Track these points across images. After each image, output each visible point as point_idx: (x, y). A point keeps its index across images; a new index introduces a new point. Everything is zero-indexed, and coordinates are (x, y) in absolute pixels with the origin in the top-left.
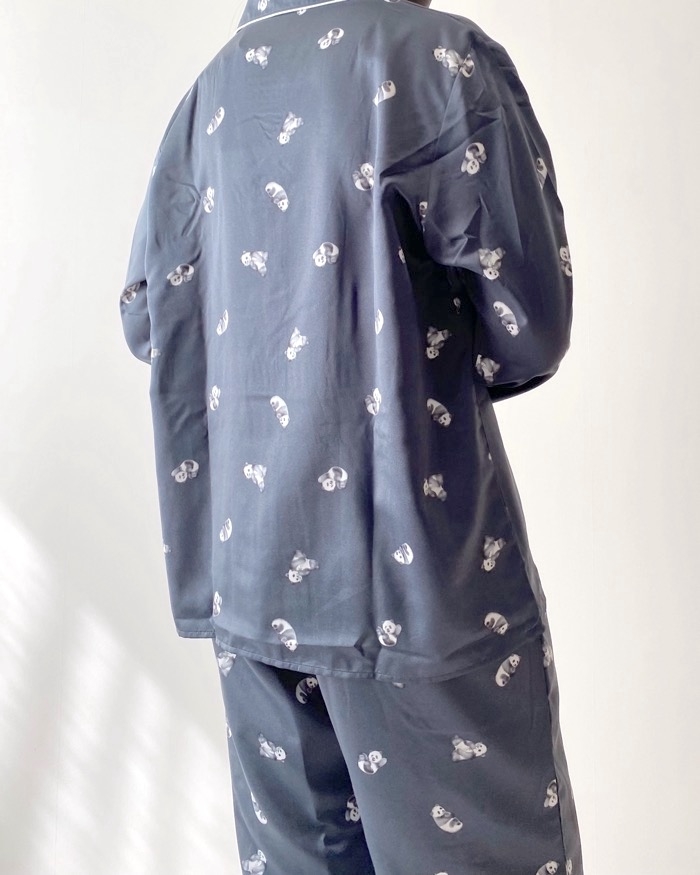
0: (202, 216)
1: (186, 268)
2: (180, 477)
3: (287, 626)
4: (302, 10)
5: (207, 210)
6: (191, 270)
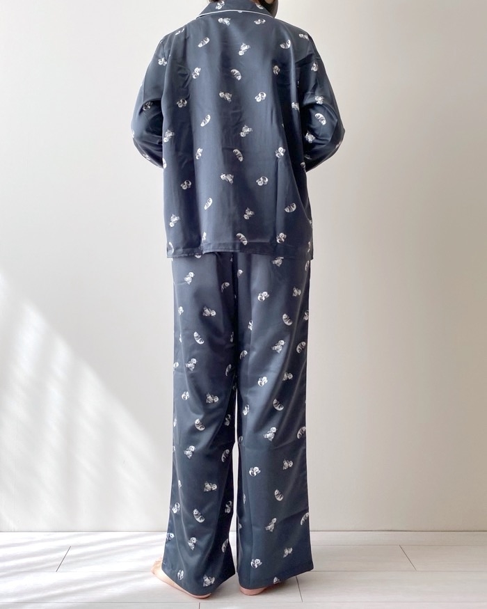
0: (191, 81)
1: (184, 101)
2: (184, 187)
3: (242, 236)
4: (240, 11)
5: (194, 77)
6: (186, 102)
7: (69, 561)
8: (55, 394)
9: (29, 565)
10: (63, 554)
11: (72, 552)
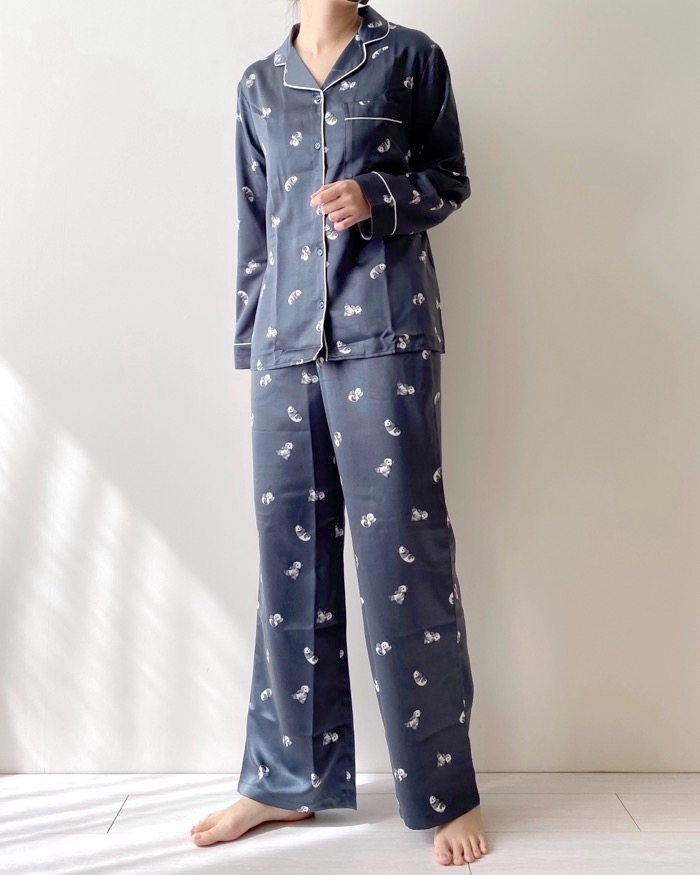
7: (126, 816)
8: (104, 569)
9: (66, 822)
10: (117, 806)
11: (131, 804)
